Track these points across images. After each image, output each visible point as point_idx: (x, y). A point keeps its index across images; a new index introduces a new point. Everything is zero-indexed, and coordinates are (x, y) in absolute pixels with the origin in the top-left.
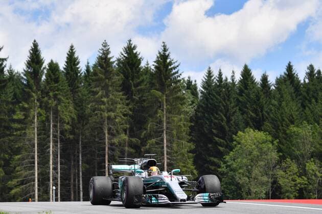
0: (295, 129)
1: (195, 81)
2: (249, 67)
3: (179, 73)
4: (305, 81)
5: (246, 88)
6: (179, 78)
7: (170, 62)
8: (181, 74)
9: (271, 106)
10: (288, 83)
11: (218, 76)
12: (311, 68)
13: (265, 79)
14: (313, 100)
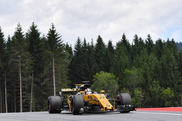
0: (128, 71)
1: (71, 45)
2: (101, 37)
3: (62, 40)
4: (132, 44)
5: (100, 49)
6: (61, 44)
7: (56, 34)
8: (62, 41)
9: (114, 58)
10: (123, 45)
11: (83, 42)
12: (136, 36)
13: (110, 43)
14: (138, 55)
